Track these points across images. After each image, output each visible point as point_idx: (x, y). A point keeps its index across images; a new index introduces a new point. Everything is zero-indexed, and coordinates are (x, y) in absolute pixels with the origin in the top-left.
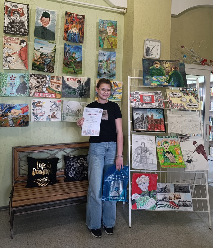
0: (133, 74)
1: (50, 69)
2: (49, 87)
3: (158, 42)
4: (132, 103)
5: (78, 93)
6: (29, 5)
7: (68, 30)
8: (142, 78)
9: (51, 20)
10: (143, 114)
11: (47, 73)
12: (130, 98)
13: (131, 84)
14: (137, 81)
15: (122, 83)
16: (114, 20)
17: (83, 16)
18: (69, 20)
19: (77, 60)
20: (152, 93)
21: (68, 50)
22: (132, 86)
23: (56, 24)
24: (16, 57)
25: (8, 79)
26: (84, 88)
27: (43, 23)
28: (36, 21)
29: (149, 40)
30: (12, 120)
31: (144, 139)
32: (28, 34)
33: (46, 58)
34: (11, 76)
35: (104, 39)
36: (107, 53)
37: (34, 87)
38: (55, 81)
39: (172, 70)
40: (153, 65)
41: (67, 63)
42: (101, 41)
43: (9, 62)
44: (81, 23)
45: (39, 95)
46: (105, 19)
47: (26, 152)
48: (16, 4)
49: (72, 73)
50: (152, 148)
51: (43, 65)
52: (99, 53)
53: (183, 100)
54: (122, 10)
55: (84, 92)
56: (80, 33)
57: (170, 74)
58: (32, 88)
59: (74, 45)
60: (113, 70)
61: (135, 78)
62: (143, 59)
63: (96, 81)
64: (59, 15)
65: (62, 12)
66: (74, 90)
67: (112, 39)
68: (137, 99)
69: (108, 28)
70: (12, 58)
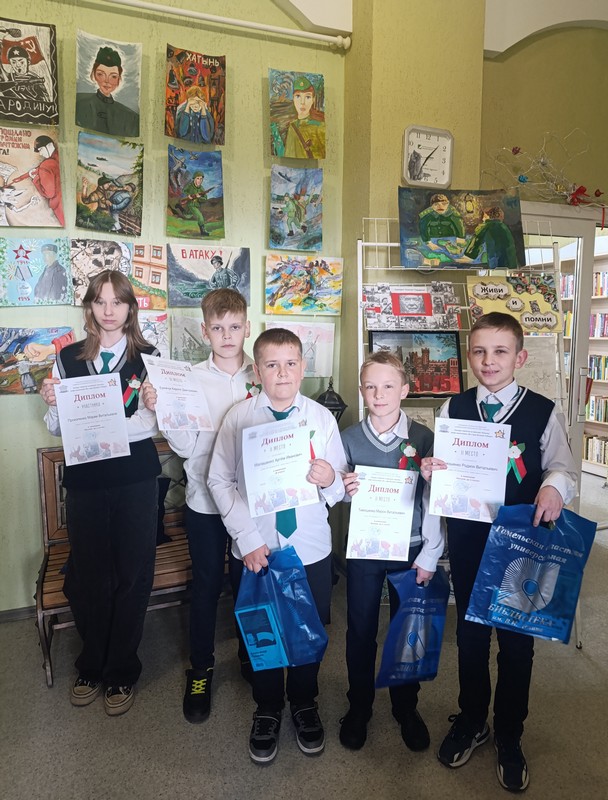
0: (371, 235)
1: (129, 224)
3: (444, 136)
4: (369, 317)
6: (54, 27)
8: (397, 244)
9: (123, 73)
10: (400, 349)
11: (122, 237)
12: (364, 303)
13: (366, 262)
14: (383, 255)
15: (341, 261)
16: (313, 72)
17: (222, 60)
18: (179, 72)
19: (210, 196)
20: (425, 288)
21: (179, 165)
22: (369, 268)
23: (139, 86)
24: (26, 188)
25: (9, 255)
26: (233, 279)
27: (100, 83)
28: (80, 75)
29: (419, 132)
30: (30, 374)
32: (57, 120)
33: (117, 191)
34: (17, 248)
35: (286, 131)
36: (293, 174)
37: (87, 279)
38: (146, 259)
39: (484, 219)
40: (428, 205)
41: (178, 206)
42: (277, 138)
43: (6, 203)
44: (217, 82)
46: (287, 68)
48: (16, 26)
49: (195, 235)
51: (107, 212)
52: (272, 172)
53: (514, 306)
54: (339, 40)
56: (215, 113)
57: (478, 230)
58: (80, 282)
59: (198, 149)
60: (315, 224)
61: (379, 244)
62: (400, 188)
63: (265, 258)
64: (148, 57)
65: (157, 49)
66: (203, 286)
67: (311, 130)
68: (384, 307)
69: (296, 97)
70: (17, 192)
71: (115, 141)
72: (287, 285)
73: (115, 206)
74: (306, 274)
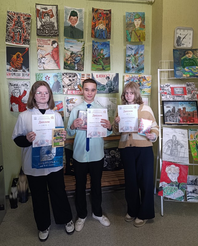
0: (163, 67)
1: (80, 67)
3: (190, 30)
4: (163, 96)
5: (107, 88)
6: (57, 5)
7: (95, 27)
8: (173, 70)
9: (78, 18)
10: (174, 107)
11: (78, 72)
12: (161, 91)
14: (167, 74)
15: (151, 76)
16: (141, 12)
17: (110, 11)
18: (96, 16)
19: (105, 56)
20: (184, 85)
21: (96, 47)
22: (162, 78)
23: (83, 22)
24: (49, 57)
25: (44, 79)
26: (113, 84)
27: (71, 22)
28: (65, 20)
29: (180, 29)
31: (176, 132)
32: (58, 35)
33: (76, 57)
34: (46, 76)
35: (131, 33)
36: (134, 47)
37: (67, 86)
38: (85, 78)
40: (184, 55)
41: (95, 60)
42: (128, 35)
43: (43, 63)
44: (108, 18)
45: (72, 92)
46: (132, 11)
50: (184, 141)
51: (73, 64)
52: (127, 47)
58: (65, 87)
59: (102, 41)
60: (141, 64)
61: (165, 70)
62: (173, 49)
63: (124, 77)
64: (86, 12)
65: (89, 9)
66: (103, 87)
67: (140, 32)
68: (168, 92)
69: (135, 21)
70: (46, 59)
71: (76, 40)
73: (75, 62)
74: (138, 81)
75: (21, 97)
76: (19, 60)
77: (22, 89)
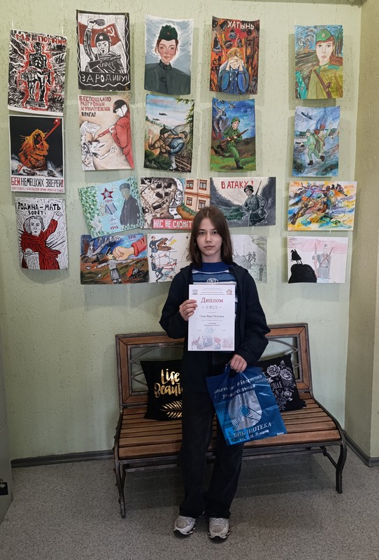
1: (182, 164)
2: (182, 204)
5: (248, 215)
6: (128, 14)
7: (220, 65)
9: (179, 45)
11: (178, 174)
15: (355, 184)
16: (333, 24)
17: (256, 25)
18: (222, 38)
19: (244, 137)
21: (220, 114)
23: (191, 54)
24: (107, 140)
25: (99, 198)
26: (261, 204)
27: (161, 54)
28: (147, 51)
30: (117, 269)
32: (129, 86)
33: (174, 138)
34: (103, 191)
35: (309, 77)
36: (315, 112)
37: (152, 208)
38: (194, 191)
41: (219, 147)
42: (301, 84)
44: (252, 42)
45: (163, 224)
46: (310, 23)
47: (142, 346)
49: (232, 169)
51: (166, 155)
52: (296, 113)
55: (260, 212)
56: (250, 69)
58: (147, 210)
59: (235, 99)
60: (333, 154)
63: (288, 185)
64: (198, 29)
65: (205, 22)
66: (238, 210)
67: (330, 74)
69: (318, 47)
70: (101, 145)
71: (173, 99)
72: (306, 206)
74: (323, 196)
75: (44, 235)
76: (39, 149)
77: (48, 216)
